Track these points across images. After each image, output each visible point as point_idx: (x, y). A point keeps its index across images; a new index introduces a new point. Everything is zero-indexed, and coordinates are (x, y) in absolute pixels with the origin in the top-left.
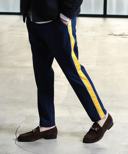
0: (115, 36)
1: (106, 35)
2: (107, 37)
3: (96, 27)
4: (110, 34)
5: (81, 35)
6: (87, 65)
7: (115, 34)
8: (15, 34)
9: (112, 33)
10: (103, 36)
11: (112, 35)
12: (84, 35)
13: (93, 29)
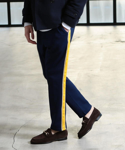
0: (122, 43)
1: (114, 41)
2: (114, 43)
3: (105, 35)
4: (118, 40)
5: (90, 43)
6: (91, 70)
7: (122, 41)
8: (27, 44)
9: (120, 40)
10: (111, 43)
11: (119, 42)
12: (92, 43)
13: (102, 37)
